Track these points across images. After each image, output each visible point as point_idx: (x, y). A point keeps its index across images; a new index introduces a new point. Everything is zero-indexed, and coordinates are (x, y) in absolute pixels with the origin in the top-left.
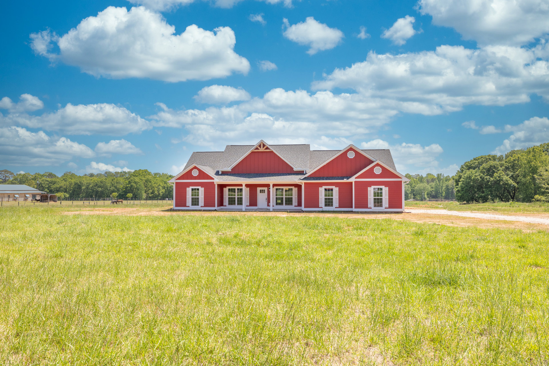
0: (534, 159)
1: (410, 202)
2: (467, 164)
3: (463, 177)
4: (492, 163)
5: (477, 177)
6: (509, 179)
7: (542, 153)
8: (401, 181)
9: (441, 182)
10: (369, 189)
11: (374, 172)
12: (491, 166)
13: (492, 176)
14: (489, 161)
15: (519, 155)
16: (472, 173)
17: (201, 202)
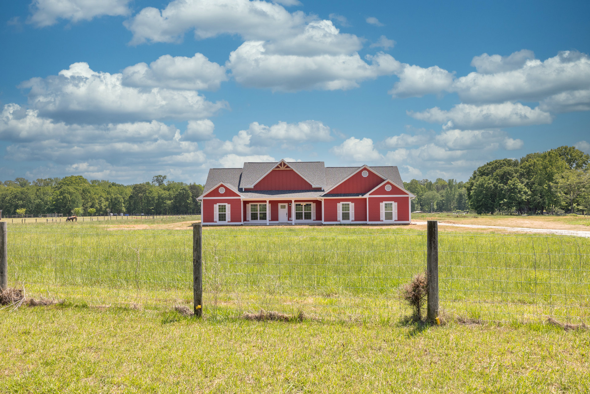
0: (550, 164)
1: (417, 214)
2: (480, 169)
3: (475, 184)
4: (506, 168)
5: (490, 185)
6: (524, 187)
7: (559, 158)
8: (408, 197)
9: (453, 189)
10: (381, 204)
11: (385, 189)
12: (505, 172)
13: (506, 184)
14: (503, 166)
15: (535, 160)
16: (484, 180)
17: (228, 217)
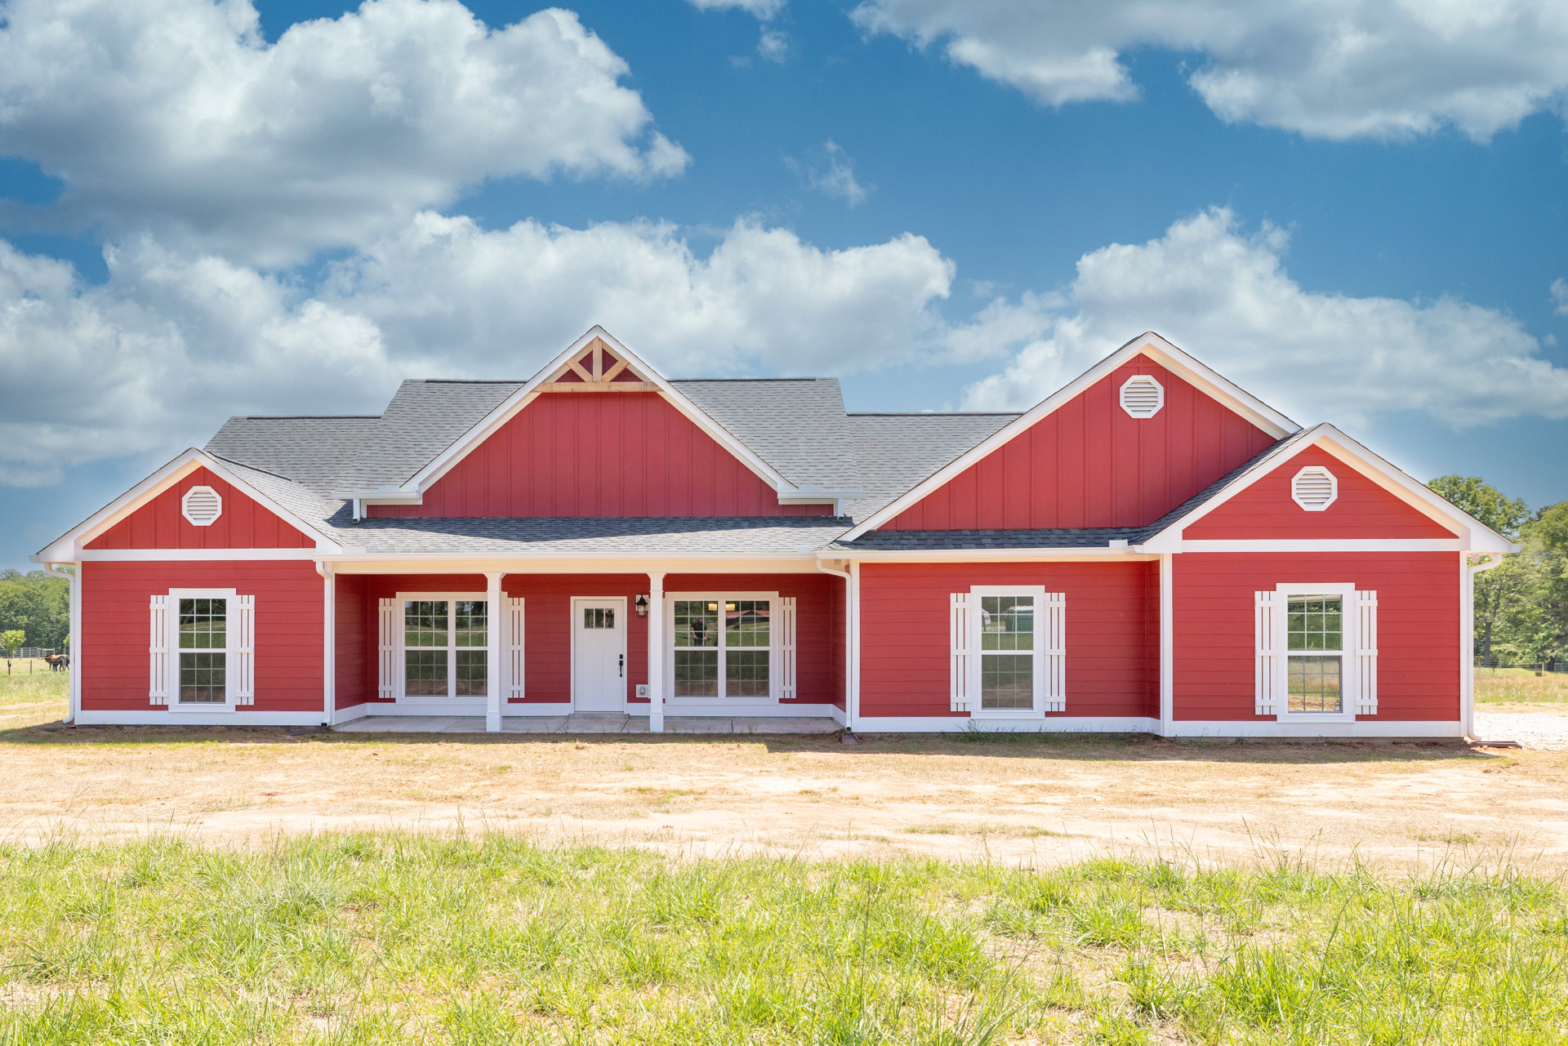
8: (1455, 556)
10: (1261, 599)
11: (1295, 497)
17: (240, 679)
